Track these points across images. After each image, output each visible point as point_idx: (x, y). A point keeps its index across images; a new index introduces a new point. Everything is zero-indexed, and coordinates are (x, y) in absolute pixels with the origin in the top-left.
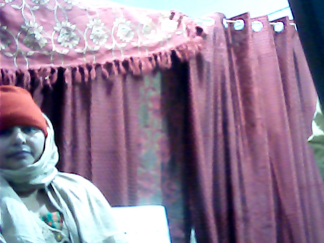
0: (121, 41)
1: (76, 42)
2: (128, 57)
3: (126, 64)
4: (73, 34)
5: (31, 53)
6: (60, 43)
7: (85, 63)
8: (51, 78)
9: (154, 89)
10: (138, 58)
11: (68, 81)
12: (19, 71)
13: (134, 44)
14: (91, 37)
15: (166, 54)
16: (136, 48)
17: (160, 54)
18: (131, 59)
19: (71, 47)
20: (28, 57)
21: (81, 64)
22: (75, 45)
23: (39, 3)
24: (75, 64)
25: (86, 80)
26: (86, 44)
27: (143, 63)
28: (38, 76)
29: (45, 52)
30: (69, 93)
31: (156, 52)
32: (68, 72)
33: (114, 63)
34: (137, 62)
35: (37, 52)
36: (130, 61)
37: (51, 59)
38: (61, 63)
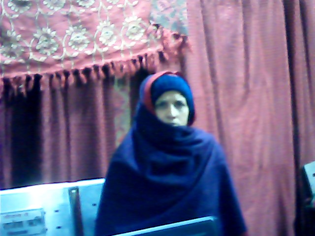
2: (109, 61)
3: (106, 68)
4: (53, 41)
5: (8, 61)
6: (38, 50)
7: (62, 70)
13: (117, 48)
14: (70, 44)
15: (152, 55)
17: (146, 55)
18: (112, 63)
19: (49, 54)
21: (58, 70)
22: (53, 52)
23: (18, 11)
25: (63, 85)
26: (65, 50)
27: (125, 66)
28: (12, 84)
31: (142, 53)
32: (45, 79)
33: (93, 68)
35: (14, 60)
36: (111, 66)
37: (28, 67)
38: (37, 70)
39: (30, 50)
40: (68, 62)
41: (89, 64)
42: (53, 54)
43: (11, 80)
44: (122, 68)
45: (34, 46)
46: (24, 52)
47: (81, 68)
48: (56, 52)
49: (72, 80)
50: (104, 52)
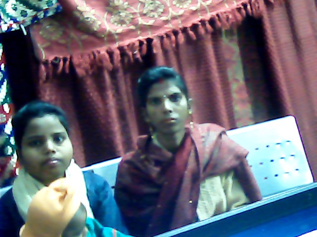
1: (161, 10)
2: (214, 13)
3: (212, 21)
4: (158, 3)
5: (120, 30)
6: (145, 15)
7: (171, 30)
8: (140, 50)
10: (225, 13)
11: (157, 50)
18: (218, 15)
19: (156, 16)
21: (167, 30)
22: (160, 13)
24: (162, 32)
26: (170, 9)
28: (127, 51)
29: (132, 27)
32: (156, 42)
33: (200, 23)
34: (223, 17)
36: (217, 18)
37: (139, 32)
38: (148, 34)
39: (139, 15)
40: (175, 21)
41: (196, 20)
42: (160, 16)
43: (126, 48)
44: (228, 19)
45: (141, 10)
46: (133, 19)
47: (189, 25)
48: (162, 13)
49: (181, 38)
50: (208, 5)
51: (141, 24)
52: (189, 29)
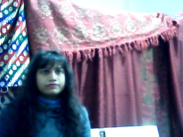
0: (129, 32)
1: (104, 34)
2: (133, 40)
3: (132, 44)
4: (103, 30)
5: (80, 41)
6: (95, 35)
7: (109, 46)
8: (91, 54)
9: (149, 58)
10: (139, 41)
11: (101, 56)
12: (74, 52)
13: (137, 33)
14: (112, 31)
15: (155, 37)
16: (138, 35)
17: (152, 38)
18: (136, 41)
19: (101, 37)
20: (79, 44)
21: (107, 46)
22: (104, 36)
23: (84, 14)
24: (104, 46)
25: (111, 54)
26: (110, 34)
27: (142, 44)
28: (84, 54)
29: (88, 41)
30: (101, 63)
31: (150, 36)
32: (100, 51)
33: (125, 45)
34: (139, 43)
35: (84, 41)
36: (135, 43)
37: (91, 44)
38: (96, 46)
40: (112, 42)
41: (124, 42)
43: (83, 51)
45: (93, 33)
46: (89, 36)
47: (119, 44)
49: (115, 51)
50: (130, 36)
51: (93, 40)
52: (119, 47)
